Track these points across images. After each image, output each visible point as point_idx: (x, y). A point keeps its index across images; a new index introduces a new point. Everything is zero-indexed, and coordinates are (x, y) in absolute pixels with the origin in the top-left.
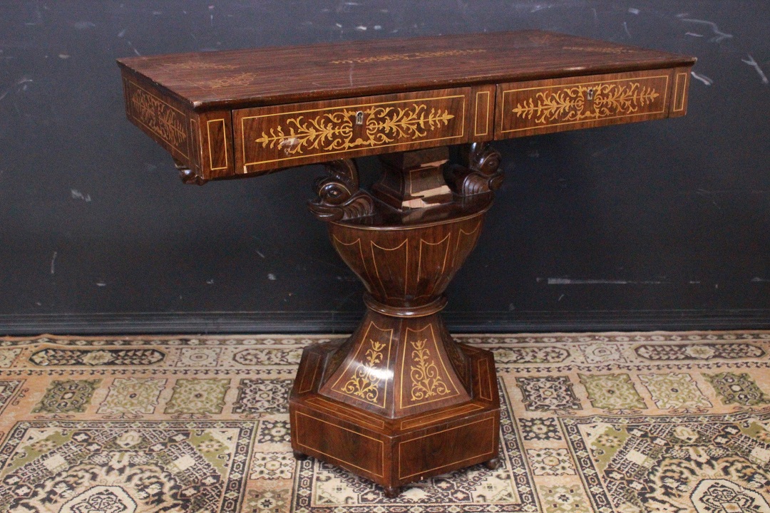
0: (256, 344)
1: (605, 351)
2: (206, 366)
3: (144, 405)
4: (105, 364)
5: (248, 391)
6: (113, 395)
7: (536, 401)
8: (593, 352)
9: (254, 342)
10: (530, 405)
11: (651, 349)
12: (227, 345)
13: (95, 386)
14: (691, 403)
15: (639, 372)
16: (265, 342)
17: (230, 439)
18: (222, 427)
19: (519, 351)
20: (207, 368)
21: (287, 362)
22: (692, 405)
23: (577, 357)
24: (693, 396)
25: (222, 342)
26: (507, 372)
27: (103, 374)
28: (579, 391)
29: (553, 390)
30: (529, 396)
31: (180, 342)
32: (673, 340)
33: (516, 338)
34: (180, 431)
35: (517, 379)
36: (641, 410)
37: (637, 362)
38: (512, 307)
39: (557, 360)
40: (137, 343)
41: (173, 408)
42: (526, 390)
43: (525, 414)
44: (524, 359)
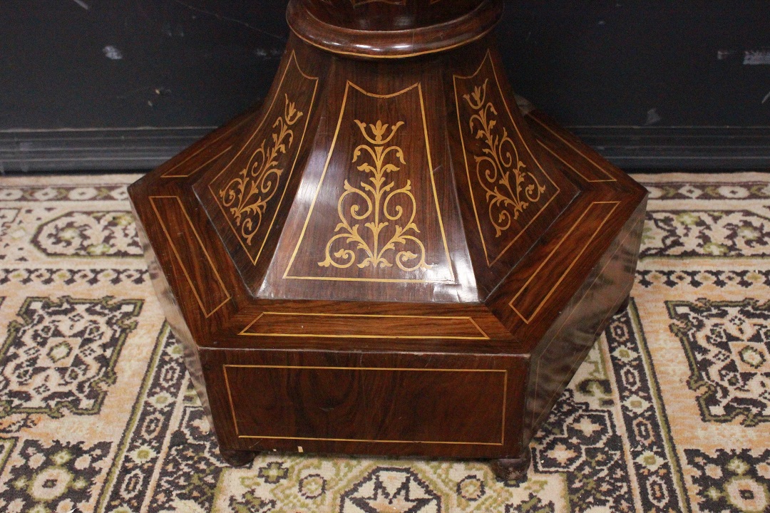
0: (94, 199)
5: (28, 336)
7: (726, 383)
9: (92, 192)
10: (712, 400)
12: (36, 200)
16: (112, 193)
19: (667, 221)
25: (29, 194)
26: (645, 283)
30: (705, 364)
35: (671, 307)
38: (653, 117)
39: (759, 248)
42: (696, 346)
43: (700, 433)
44: (682, 244)
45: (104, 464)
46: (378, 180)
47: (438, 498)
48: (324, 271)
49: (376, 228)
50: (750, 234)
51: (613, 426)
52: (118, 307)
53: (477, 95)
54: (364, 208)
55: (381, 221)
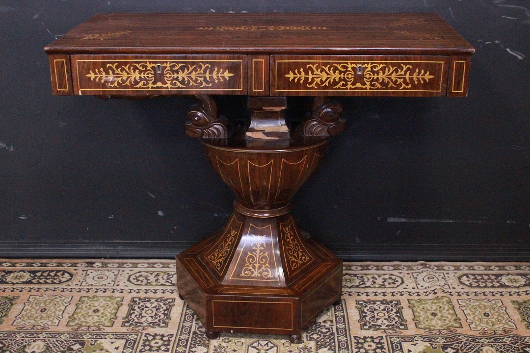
0: (148, 267)
1: (433, 278)
2: (105, 285)
3: (51, 319)
4: (24, 283)
5: (136, 308)
6: (27, 309)
7: (371, 321)
8: (423, 279)
9: (146, 265)
10: (365, 325)
11: (472, 277)
12: (125, 267)
13: (13, 302)
14: (499, 325)
15: (459, 298)
16: (155, 266)
17: (117, 348)
18: (112, 339)
19: (362, 277)
20: (106, 288)
21: (171, 283)
22: (499, 327)
23: (410, 284)
24: (502, 319)
25: (121, 265)
26: (350, 295)
27: (21, 291)
28: (407, 314)
29: (385, 312)
30: (365, 317)
31: (86, 265)
32: (492, 270)
33: (360, 266)
34: (78, 341)
35: (357, 302)
36: (456, 329)
37: (458, 289)
38: (358, 240)
39: (392, 285)
40: (52, 265)
41: (74, 322)
42: (363, 312)
43: (359, 332)
44: (365, 284)
45: (173, 339)
46: (258, 252)
47: (277, 346)
48: (242, 277)
49: (257, 265)
50: (390, 281)
51: (332, 330)
52: (166, 300)
53: (287, 229)
54: (254, 259)
55: (259, 263)
